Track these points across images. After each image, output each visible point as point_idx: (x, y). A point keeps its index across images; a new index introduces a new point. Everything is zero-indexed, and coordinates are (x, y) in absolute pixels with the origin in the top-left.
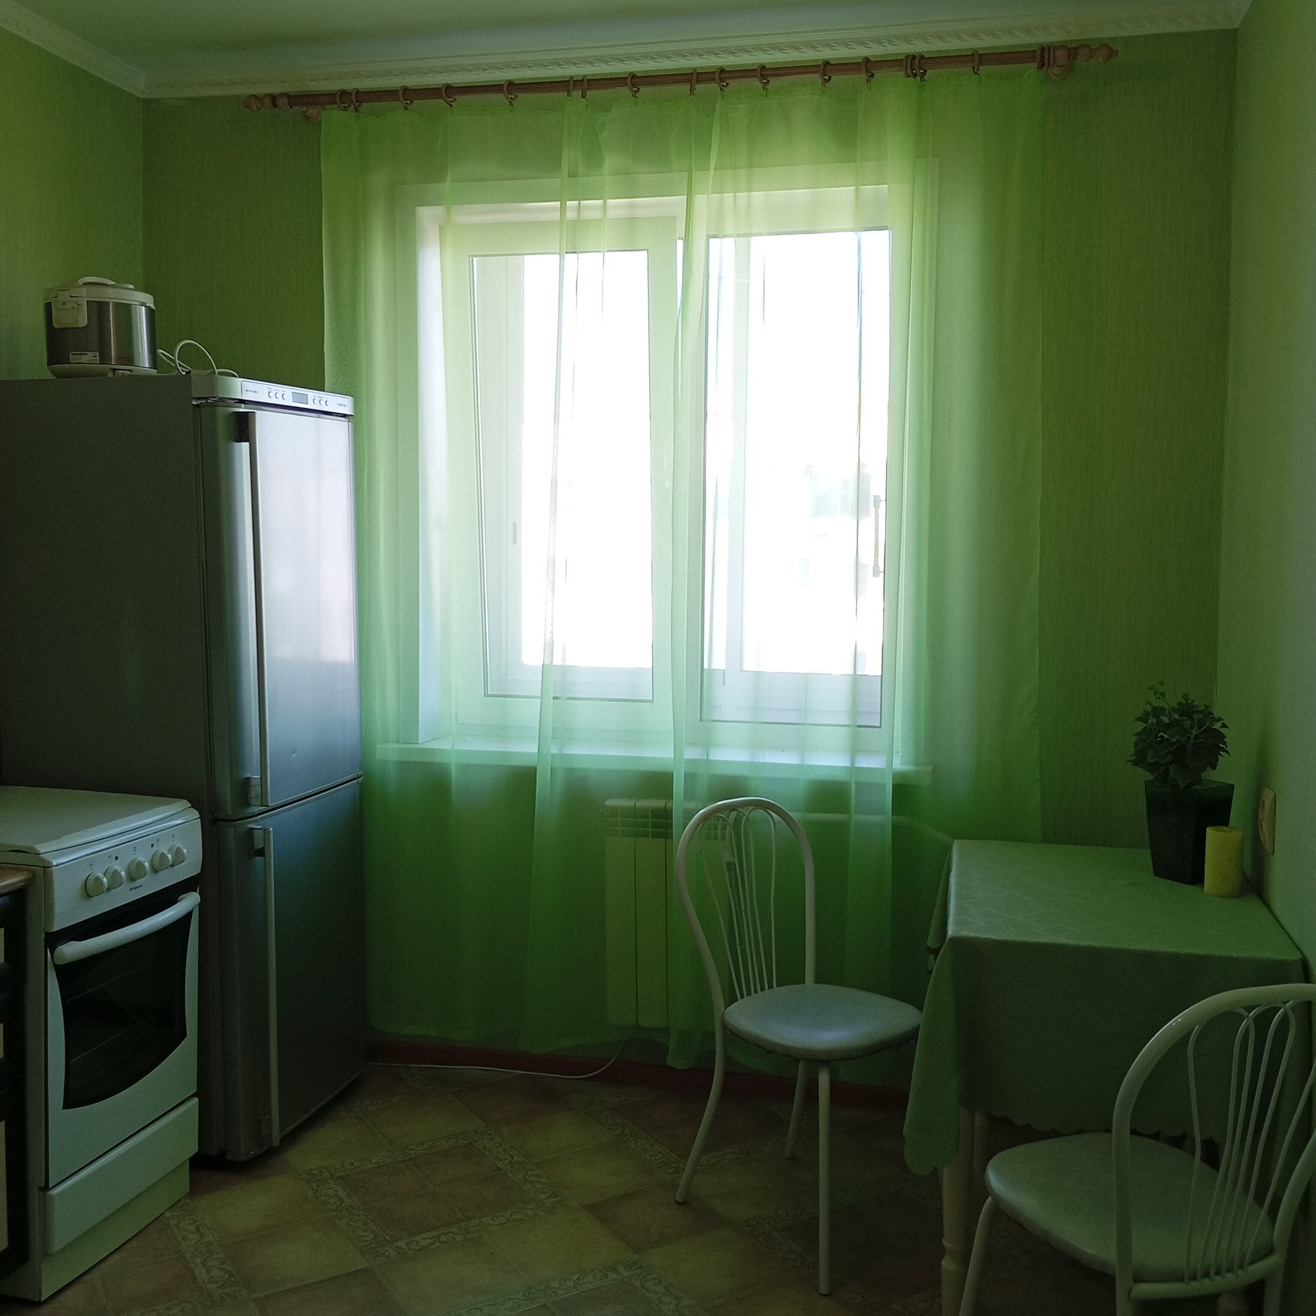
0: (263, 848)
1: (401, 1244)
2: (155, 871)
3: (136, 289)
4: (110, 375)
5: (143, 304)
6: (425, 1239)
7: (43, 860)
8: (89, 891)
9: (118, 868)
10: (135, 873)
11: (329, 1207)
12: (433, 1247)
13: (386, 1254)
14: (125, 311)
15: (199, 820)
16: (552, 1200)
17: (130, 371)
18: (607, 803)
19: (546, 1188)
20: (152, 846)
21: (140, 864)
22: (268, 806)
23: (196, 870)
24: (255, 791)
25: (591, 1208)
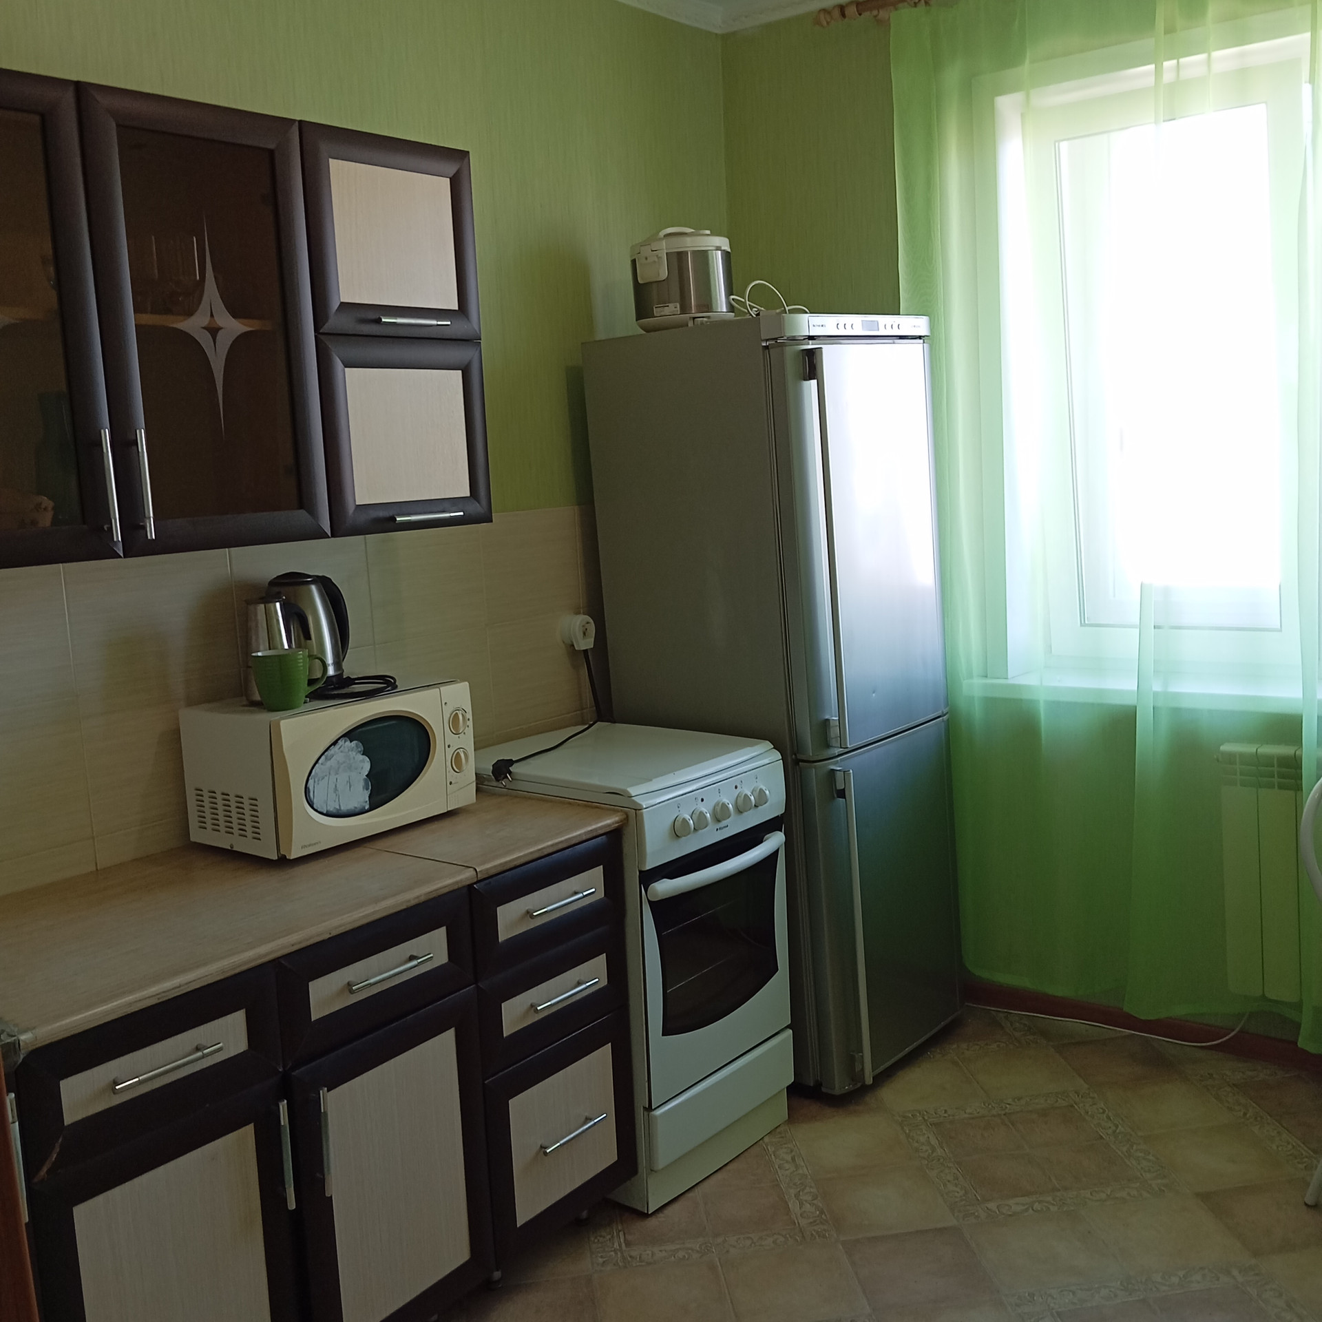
0: (844, 789)
1: (992, 1205)
2: (739, 811)
3: (712, 234)
4: (691, 324)
5: (718, 248)
6: (1017, 1204)
7: (635, 802)
8: (678, 831)
9: (704, 810)
10: (720, 814)
11: (921, 1155)
12: (1026, 1214)
13: (976, 1214)
14: (703, 257)
15: (781, 761)
16: (1159, 1181)
17: (708, 317)
18: (1223, 748)
19: (1153, 1167)
20: (736, 787)
21: (724, 806)
22: (847, 748)
23: (779, 810)
24: (834, 732)
25: (1205, 1197)
